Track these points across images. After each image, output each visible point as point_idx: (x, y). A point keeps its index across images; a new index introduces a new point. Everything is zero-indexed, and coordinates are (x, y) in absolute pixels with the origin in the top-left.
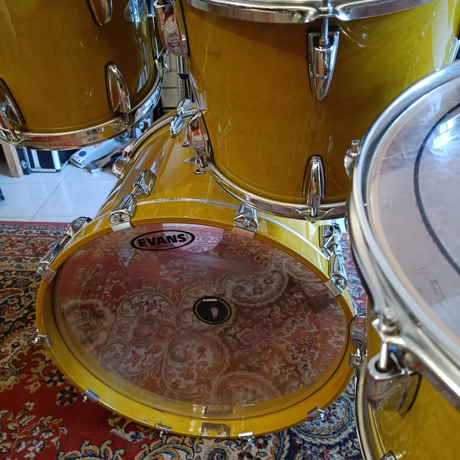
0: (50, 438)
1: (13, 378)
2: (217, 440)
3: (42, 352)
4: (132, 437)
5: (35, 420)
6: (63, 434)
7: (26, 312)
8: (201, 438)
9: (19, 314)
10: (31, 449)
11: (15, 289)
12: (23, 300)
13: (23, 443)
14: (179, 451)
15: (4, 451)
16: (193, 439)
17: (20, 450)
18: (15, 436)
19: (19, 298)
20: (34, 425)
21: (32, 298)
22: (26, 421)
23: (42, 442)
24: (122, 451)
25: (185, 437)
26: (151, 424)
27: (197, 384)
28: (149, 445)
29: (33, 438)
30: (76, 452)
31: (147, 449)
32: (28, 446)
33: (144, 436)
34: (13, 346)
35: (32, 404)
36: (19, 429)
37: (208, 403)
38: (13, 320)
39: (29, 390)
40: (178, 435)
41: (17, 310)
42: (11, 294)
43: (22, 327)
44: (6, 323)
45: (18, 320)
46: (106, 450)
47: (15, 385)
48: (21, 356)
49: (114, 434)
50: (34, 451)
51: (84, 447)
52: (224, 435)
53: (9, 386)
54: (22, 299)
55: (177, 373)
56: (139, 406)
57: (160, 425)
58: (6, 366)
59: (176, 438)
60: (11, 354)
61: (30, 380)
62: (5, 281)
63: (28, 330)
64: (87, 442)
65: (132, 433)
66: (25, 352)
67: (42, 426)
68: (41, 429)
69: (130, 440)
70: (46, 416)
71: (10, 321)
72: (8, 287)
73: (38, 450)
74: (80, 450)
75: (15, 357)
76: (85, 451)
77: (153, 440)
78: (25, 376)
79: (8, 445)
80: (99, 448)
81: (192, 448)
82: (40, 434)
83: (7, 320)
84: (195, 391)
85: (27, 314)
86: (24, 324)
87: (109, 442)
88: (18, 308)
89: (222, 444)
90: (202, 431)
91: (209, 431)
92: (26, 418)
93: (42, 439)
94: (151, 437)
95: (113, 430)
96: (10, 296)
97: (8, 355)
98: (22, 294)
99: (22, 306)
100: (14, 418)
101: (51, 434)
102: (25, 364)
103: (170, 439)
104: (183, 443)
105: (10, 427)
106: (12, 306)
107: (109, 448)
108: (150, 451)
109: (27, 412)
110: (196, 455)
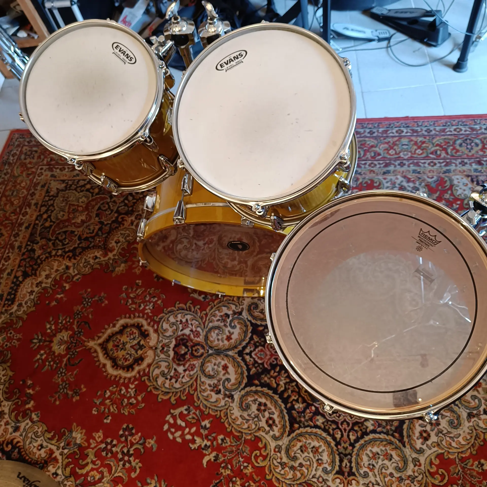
0: (156, 301)
1: (123, 265)
2: (253, 298)
3: (136, 245)
4: (203, 298)
5: (145, 291)
6: (163, 299)
7: (116, 215)
8: (243, 297)
9: (112, 218)
10: (147, 308)
11: (103, 196)
12: (111, 206)
13: (142, 305)
14: (231, 305)
15: (132, 309)
16: (239, 298)
17: (141, 308)
18: (136, 301)
19: (108, 203)
20: (145, 294)
21: (117, 203)
22: (139, 291)
23: (152, 304)
24: (199, 307)
25: (234, 297)
26: (213, 292)
27: (238, 264)
28: (213, 302)
29: (146, 301)
30: (173, 308)
31: (213, 305)
32: (145, 306)
33: (210, 298)
34: (117, 242)
35: (140, 282)
36: (137, 296)
37: (246, 276)
38: (110, 222)
39: (136, 273)
40: (230, 296)
41: (110, 214)
42: (101, 201)
43: (117, 228)
44: (106, 225)
45: (113, 222)
46: (189, 306)
47: (126, 270)
48: (123, 249)
49: (192, 297)
50: (149, 309)
51: (177, 305)
52: (256, 295)
53: (123, 270)
54: (110, 204)
55: (226, 257)
56: (204, 282)
57: (219, 292)
58: (117, 257)
59: (229, 298)
60: (117, 249)
61: (134, 266)
62: (93, 189)
63: (122, 230)
64: (178, 302)
65: (203, 296)
66: (125, 246)
67: (150, 294)
68: (149, 296)
69: (203, 300)
70: (151, 288)
71: (108, 224)
72: (97, 194)
73: (151, 308)
74: (175, 307)
75: (120, 250)
76: (178, 308)
77: (216, 299)
78: (130, 263)
79: (134, 306)
80: (186, 305)
81: (239, 303)
82: (150, 299)
83: (106, 223)
84: (238, 268)
85: (117, 218)
86: (118, 225)
87: (190, 302)
88: (110, 212)
89: (256, 300)
90: (244, 293)
91: (248, 293)
92: (139, 290)
93: (152, 302)
94: (214, 298)
95: (192, 295)
96: (101, 202)
97: (114, 249)
98: (109, 200)
99: (112, 211)
100: (132, 290)
101: (156, 299)
102: (128, 255)
103: (225, 299)
104: (233, 300)
105: (132, 295)
106: (106, 210)
107: (191, 305)
108: (215, 306)
109: (138, 287)
110: (241, 307)
